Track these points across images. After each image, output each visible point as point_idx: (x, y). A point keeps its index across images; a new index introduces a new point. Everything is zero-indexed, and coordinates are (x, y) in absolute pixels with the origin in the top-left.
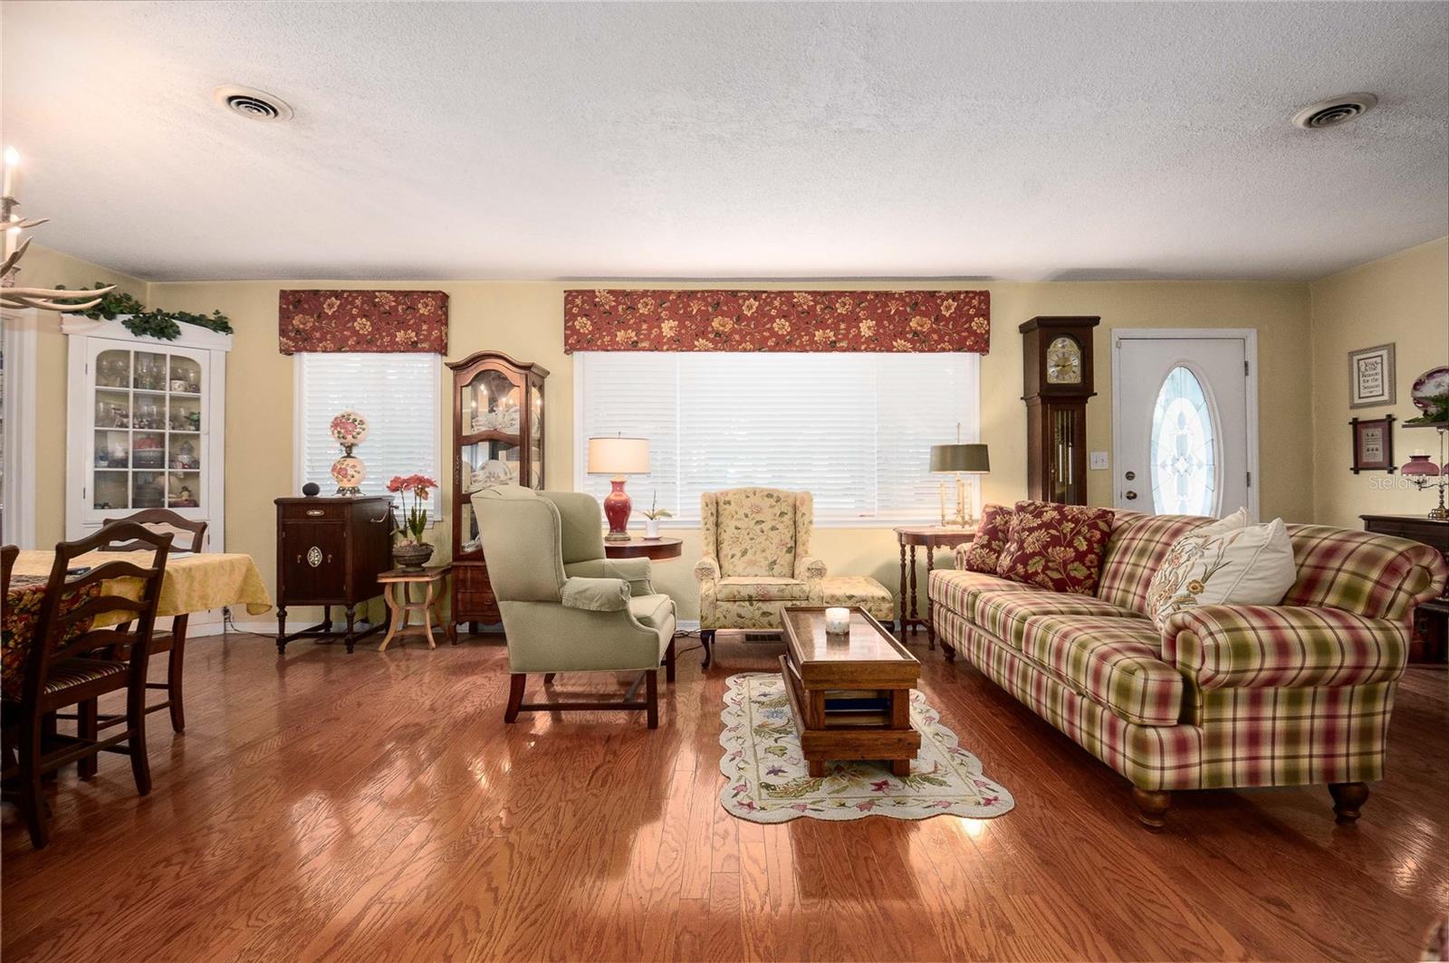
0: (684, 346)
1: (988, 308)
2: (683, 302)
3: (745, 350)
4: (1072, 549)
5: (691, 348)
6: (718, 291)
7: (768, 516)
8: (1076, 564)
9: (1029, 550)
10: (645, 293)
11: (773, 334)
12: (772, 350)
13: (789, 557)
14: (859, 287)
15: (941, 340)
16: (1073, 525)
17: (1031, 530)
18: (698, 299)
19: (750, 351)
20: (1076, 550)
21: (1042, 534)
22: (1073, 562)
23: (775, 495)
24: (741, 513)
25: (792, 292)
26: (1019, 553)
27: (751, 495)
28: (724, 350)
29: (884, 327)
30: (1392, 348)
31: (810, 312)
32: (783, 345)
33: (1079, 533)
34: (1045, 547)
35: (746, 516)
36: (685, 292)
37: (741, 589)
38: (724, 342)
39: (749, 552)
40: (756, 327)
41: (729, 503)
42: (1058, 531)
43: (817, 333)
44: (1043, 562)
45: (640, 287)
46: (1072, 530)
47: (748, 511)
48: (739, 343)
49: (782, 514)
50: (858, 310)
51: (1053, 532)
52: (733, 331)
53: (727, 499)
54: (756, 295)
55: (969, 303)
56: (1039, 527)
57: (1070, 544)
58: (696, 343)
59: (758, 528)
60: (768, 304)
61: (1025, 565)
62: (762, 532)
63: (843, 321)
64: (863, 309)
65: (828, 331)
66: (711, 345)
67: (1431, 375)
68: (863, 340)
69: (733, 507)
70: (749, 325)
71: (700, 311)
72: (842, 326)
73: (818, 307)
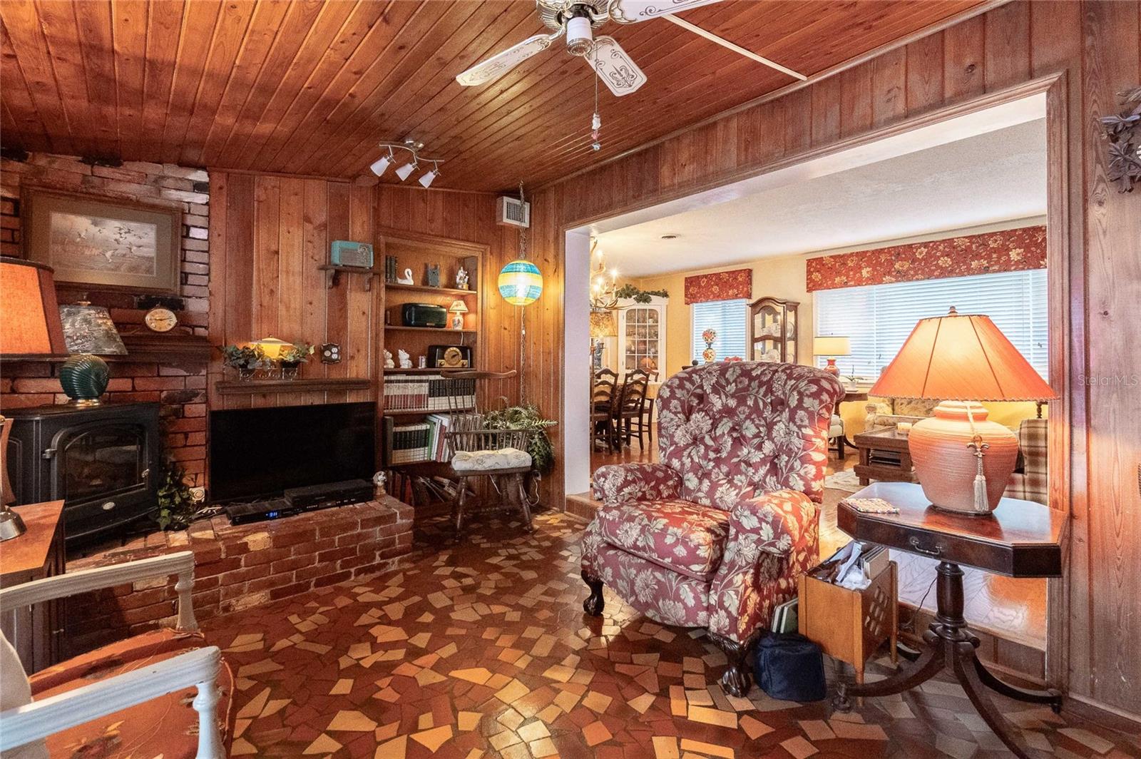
0: (876, 281)
2: (876, 256)
3: (917, 279)
5: (881, 282)
6: (899, 246)
10: (852, 254)
11: (938, 266)
12: (937, 277)
14: (1008, 228)
18: (886, 253)
19: (921, 279)
25: (953, 239)
28: (903, 281)
29: (1031, 252)
31: (967, 250)
32: (945, 273)
36: (877, 250)
38: (902, 276)
40: (925, 264)
43: (973, 263)
45: (848, 251)
48: (913, 276)
50: (1008, 243)
52: (909, 269)
54: (926, 244)
58: (884, 279)
60: (934, 249)
63: (995, 252)
64: (1013, 242)
65: (982, 260)
66: (894, 279)
68: (1012, 263)
70: (920, 264)
71: (886, 260)
72: (994, 256)
73: (974, 246)
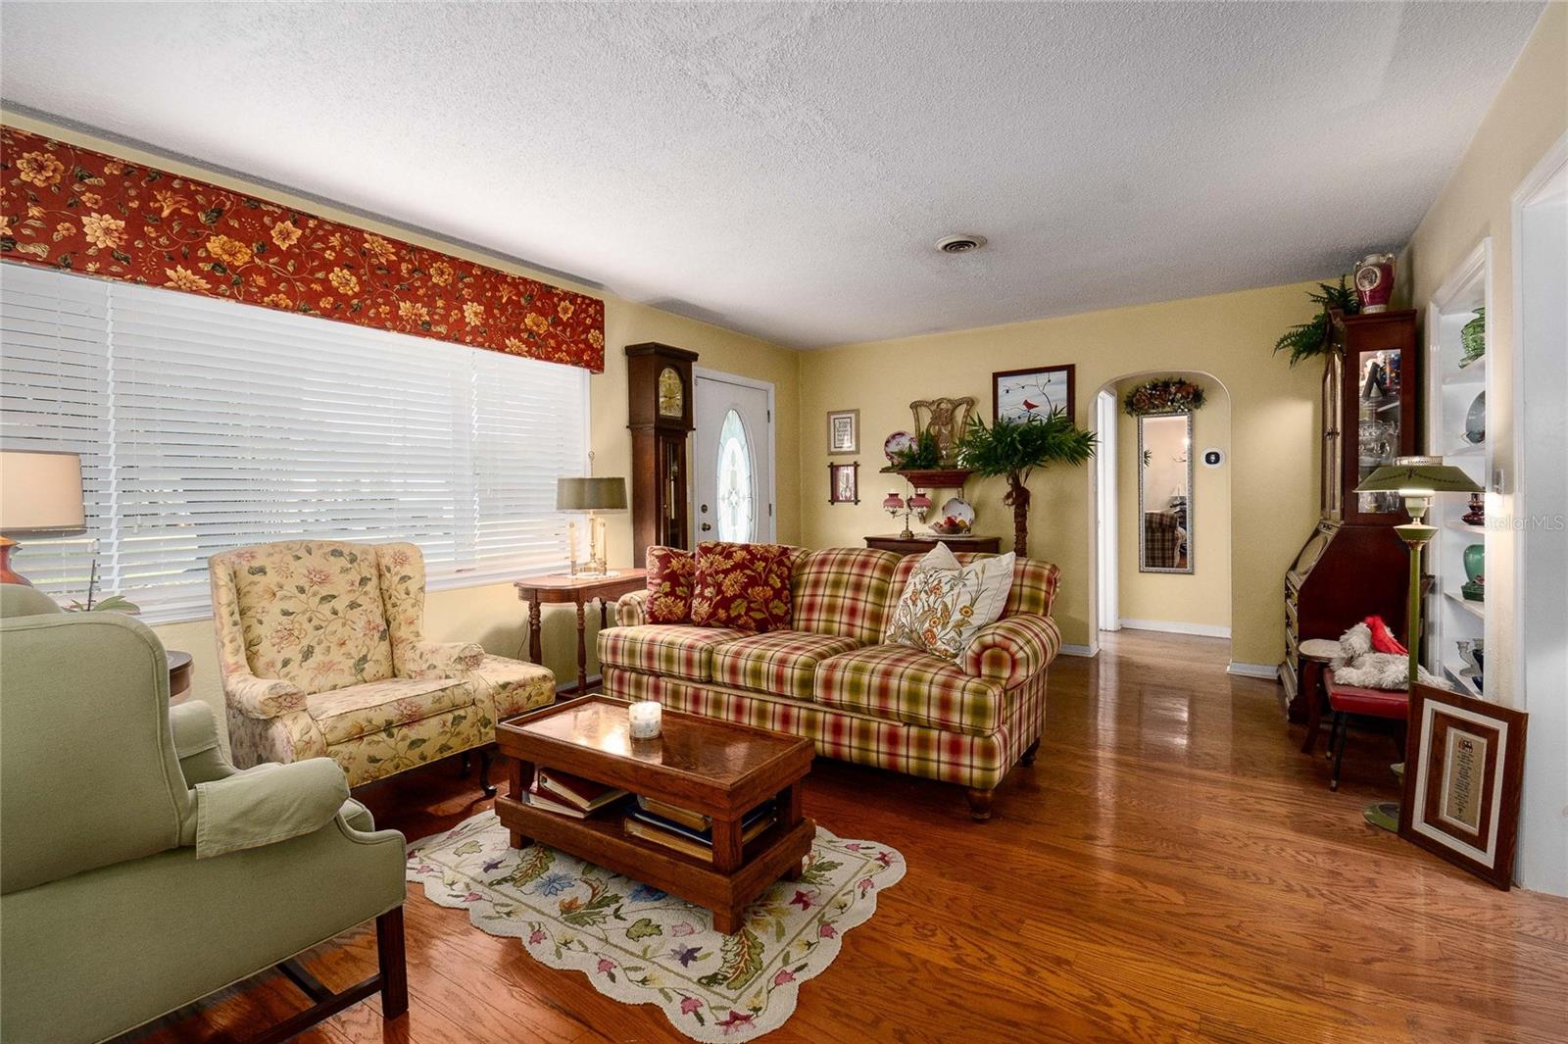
0: (140, 272)
1: (603, 320)
2: (137, 186)
3: (276, 306)
4: (769, 588)
5: (159, 281)
6: (219, 189)
7: (340, 585)
8: (776, 601)
9: (729, 594)
10: (37, 143)
11: (329, 290)
12: (327, 314)
13: (385, 646)
14: (460, 254)
15: (558, 349)
16: (764, 564)
17: (726, 572)
18: (175, 191)
19: (286, 309)
20: (773, 588)
21: (737, 575)
22: (773, 600)
23: (346, 551)
24: (290, 588)
25: (361, 232)
26: (718, 598)
27: (302, 553)
28: (232, 296)
29: (494, 316)
30: (857, 412)
31: (391, 270)
32: (343, 310)
33: (771, 571)
34: (745, 587)
35: (302, 590)
36: (143, 169)
37: (372, 714)
38: (226, 282)
39: (317, 650)
40: (297, 271)
41: (262, 571)
42: (753, 571)
43: (402, 304)
44: (745, 604)
46: (765, 568)
47: (304, 582)
48: (265, 292)
49: (364, 581)
50: (460, 285)
51: (748, 572)
52: (250, 269)
53: (256, 564)
54: (299, 218)
55: (585, 311)
56: (734, 568)
57: (766, 584)
58: (170, 272)
59: (326, 608)
60: (318, 239)
61: (727, 609)
62: (335, 613)
63: (440, 296)
64: (468, 286)
65: (419, 305)
66: (203, 283)
67: (894, 437)
68: (468, 329)
69: (271, 579)
70: (283, 265)
71: (176, 212)
72: (440, 303)
73: (404, 267)
